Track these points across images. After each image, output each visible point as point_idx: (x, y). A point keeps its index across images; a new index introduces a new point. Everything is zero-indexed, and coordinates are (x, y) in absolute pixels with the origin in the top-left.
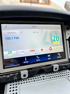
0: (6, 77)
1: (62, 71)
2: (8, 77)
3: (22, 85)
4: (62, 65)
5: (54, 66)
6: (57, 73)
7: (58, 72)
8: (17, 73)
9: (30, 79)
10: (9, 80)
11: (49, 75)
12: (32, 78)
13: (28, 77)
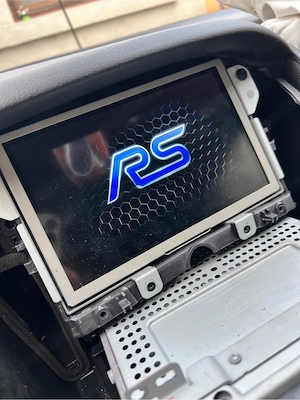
0: (93, 313)
1: (270, 230)
2: (100, 308)
3: (153, 318)
4: (262, 210)
5: (236, 222)
6: (255, 244)
7: (258, 237)
8: (125, 288)
9: (171, 291)
10: (106, 316)
11: (230, 257)
12: (178, 287)
13: (165, 289)
